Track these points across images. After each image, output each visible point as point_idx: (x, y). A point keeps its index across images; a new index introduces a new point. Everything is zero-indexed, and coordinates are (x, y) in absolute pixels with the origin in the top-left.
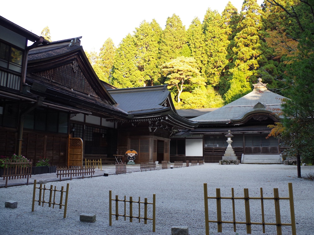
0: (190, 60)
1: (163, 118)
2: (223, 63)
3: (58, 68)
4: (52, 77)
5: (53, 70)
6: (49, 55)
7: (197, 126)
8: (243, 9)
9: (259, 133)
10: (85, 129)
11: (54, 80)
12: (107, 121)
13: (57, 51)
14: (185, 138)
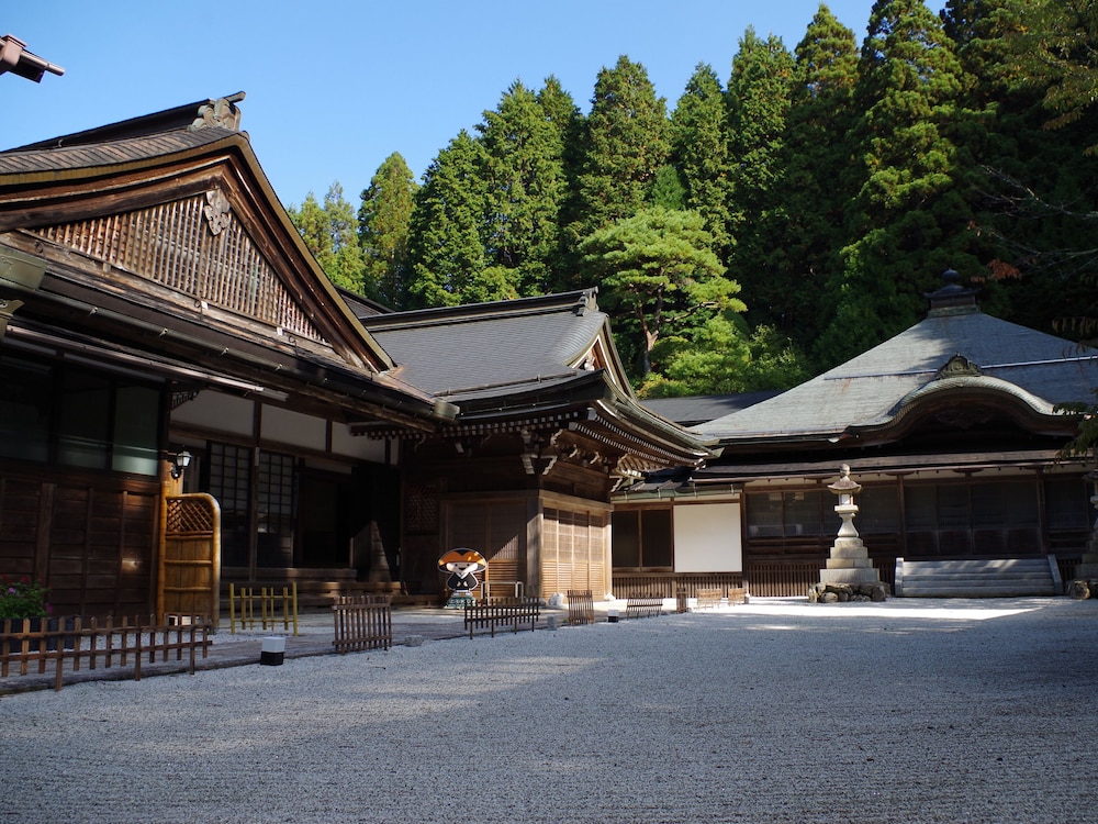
0: (684, 221)
1: (576, 414)
2: (809, 228)
3: (143, 215)
4: (117, 249)
5: (120, 223)
6: (97, 159)
7: (718, 453)
8: (873, 29)
9: (963, 475)
10: (257, 463)
11: (122, 261)
12: (356, 435)
13: (136, 145)
14: (673, 503)
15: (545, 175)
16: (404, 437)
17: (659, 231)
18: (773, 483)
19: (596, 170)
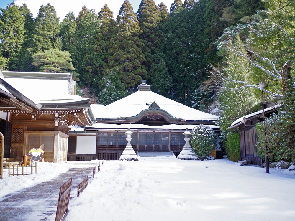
1: (79, 111)
14: (76, 135)
15: (21, 32)
16: (12, 112)
17: (58, 55)
18: (112, 131)
19: (38, 34)
